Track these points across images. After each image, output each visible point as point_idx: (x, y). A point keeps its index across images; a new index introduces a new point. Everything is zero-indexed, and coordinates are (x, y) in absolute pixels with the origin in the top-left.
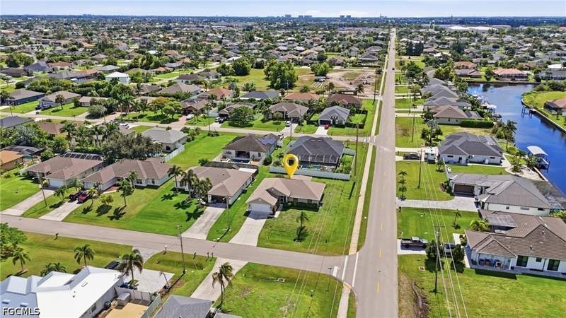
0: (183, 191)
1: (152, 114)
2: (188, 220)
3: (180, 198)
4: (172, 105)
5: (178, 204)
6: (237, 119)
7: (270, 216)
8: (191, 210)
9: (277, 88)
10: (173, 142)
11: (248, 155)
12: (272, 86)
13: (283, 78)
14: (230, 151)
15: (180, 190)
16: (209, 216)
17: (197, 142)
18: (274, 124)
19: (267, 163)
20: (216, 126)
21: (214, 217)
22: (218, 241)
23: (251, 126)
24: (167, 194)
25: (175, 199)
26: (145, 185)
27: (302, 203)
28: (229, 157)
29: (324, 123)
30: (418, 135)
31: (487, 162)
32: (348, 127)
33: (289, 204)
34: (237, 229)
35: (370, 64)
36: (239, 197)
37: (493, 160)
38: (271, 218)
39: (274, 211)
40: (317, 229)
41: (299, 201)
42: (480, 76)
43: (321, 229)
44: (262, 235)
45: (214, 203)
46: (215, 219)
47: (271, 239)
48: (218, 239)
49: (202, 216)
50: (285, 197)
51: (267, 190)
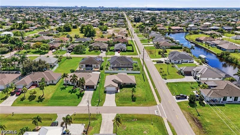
0: (69, 85)
2: (79, 98)
3: (71, 88)
5: (70, 91)
6: (77, 51)
7: (116, 92)
8: (78, 93)
9: (88, 37)
11: (91, 66)
12: (85, 36)
13: (90, 32)
15: (67, 85)
16: (88, 95)
18: (95, 52)
19: (101, 69)
20: (69, 55)
22: (98, 106)
23: (85, 53)
24: (62, 87)
25: (67, 89)
26: (49, 84)
27: (128, 85)
28: (82, 68)
29: (117, 50)
30: (157, 53)
31: (188, 62)
32: (127, 51)
33: (123, 86)
34: (104, 100)
35: (122, 26)
36: (97, 85)
37: (191, 61)
38: (117, 93)
39: (117, 90)
40: (139, 95)
41: (126, 84)
42: (166, 30)
43: (141, 95)
44: (117, 101)
45: (87, 89)
46: (91, 96)
47: (121, 102)
48: (97, 105)
49: (84, 95)
50: (120, 83)
51: (112, 81)
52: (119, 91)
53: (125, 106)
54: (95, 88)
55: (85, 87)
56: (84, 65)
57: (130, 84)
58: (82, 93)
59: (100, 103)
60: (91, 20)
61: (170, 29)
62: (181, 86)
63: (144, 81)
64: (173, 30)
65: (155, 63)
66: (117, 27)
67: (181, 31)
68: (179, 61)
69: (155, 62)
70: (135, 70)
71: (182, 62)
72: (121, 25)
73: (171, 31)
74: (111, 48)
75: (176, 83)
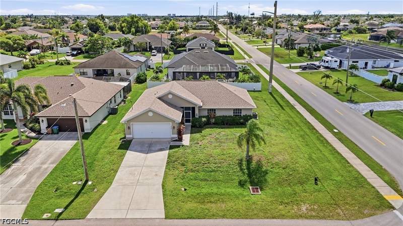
11: (112, 75)
14: (85, 70)
16: (41, 157)
21: (51, 160)
30: (294, 56)
33: (204, 119)
34: (107, 179)
35: (206, 28)
36: (104, 119)
38: (178, 147)
39: (180, 133)
41: (218, 114)
44: (170, 186)
45: (53, 133)
46: (52, 163)
47: (192, 191)
48: (58, 211)
49: (22, 159)
50: (193, 109)
51: (159, 98)
52: (186, 139)
53: (213, 216)
54: (88, 127)
55: (44, 126)
56: (90, 71)
57: (232, 114)
58: (19, 149)
59: (80, 199)
61: (303, 28)
63: (283, 108)
64: (309, 30)
65: (298, 70)
66: (196, 29)
67: (324, 32)
68: (366, 64)
69: (296, 68)
70: (243, 82)
71: (375, 65)
72: (204, 26)
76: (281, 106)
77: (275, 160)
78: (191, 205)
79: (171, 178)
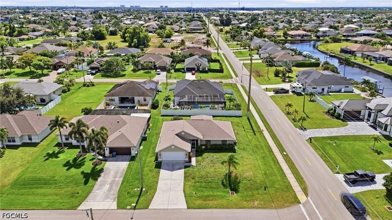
0: (71, 146)
1: (20, 71)
2: (86, 183)
3: (69, 155)
4: (41, 61)
5: (68, 162)
6: (109, 70)
7: (187, 165)
8: (88, 167)
9: (135, 47)
10: (48, 93)
11: (133, 101)
12: (130, 46)
13: (139, 38)
14: (113, 98)
15: (66, 145)
16: (112, 173)
17: (73, 93)
18: (145, 73)
19: (155, 106)
20: (89, 78)
21: (119, 175)
22: (135, 208)
23: (124, 76)
24: (51, 152)
25: (61, 156)
26: (19, 143)
27: (216, 145)
28: (113, 105)
29: (190, 70)
30: (272, 75)
31: (343, 90)
32: (211, 72)
33: (203, 147)
34: (153, 187)
35: (199, 31)
36: (140, 145)
37: (348, 89)
38: (189, 166)
39: (190, 158)
40: (248, 174)
41: (212, 143)
42: (280, 36)
43: (251, 173)
44: (188, 191)
45: (113, 156)
46: (120, 177)
47: (199, 194)
48: (134, 205)
49: (102, 174)
50: (197, 141)
51: (176, 135)
52: (194, 160)
53: (211, 208)
54: (133, 153)
55: (107, 153)
56: (117, 99)
57: (221, 143)
58: (99, 167)
59: (142, 199)
60: (144, 23)
61: (285, 34)
62: (346, 145)
63: (255, 134)
64: (292, 36)
65: (272, 93)
66: (190, 33)
67: (305, 38)
68: (323, 90)
69: (270, 91)
70: (229, 110)
71: (330, 90)
72: (197, 29)
73: (289, 38)
74: (179, 66)
75: (331, 138)
76: (254, 132)
77: (245, 176)
78: (199, 202)
79: (187, 187)
